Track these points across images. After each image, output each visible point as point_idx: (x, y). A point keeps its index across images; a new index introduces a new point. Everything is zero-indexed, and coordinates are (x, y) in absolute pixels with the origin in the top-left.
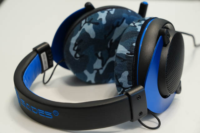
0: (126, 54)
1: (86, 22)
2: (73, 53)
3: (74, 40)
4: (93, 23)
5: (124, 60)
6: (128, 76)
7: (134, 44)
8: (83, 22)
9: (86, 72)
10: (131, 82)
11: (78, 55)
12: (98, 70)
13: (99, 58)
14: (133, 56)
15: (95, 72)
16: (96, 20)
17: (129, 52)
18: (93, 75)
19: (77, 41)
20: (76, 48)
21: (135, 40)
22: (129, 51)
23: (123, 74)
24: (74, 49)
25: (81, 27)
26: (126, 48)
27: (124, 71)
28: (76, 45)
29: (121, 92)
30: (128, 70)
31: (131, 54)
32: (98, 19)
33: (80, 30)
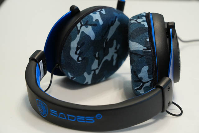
0: (142, 50)
1: (82, 26)
2: (75, 57)
3: (74, 44)
4: (90, 25)
5: (142, 56)
6: (149, 71)
7: (148, 40)
8: (79, 25)
9: (85, 74)
10: (151, 76)
11: (80, 59)
12: (95, 70)
13: (97, 59)
14: (150, 50)
15: (93, 72)
16: (93, 21)
17: (145, 48)
18: (91, 76)
19: (78, 44)
20: (78, 52)
21: (148, 35)
22: (144, 46)
23: (143, 69)
24: (76, 53)
25: (79, 31)
26: (141, 45)
27: (144, 66)
28: (78, 49)
29: (139, 87)
30: (148, 65)
31: (148, 49)
32: (94, 21)
33: (78, 34)
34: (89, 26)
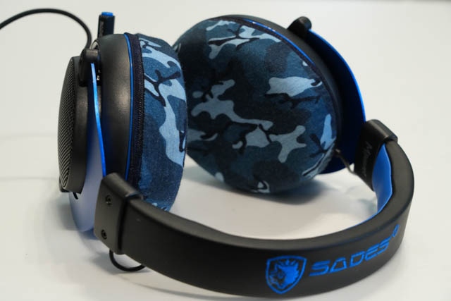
0: (311, 86)
5: (318, 98)
7: (305, 64)
8: (148, 86)
10: (335, 132)
16: (167, 69)
17: (313, 81)
21: (297, 56)
22: (310, 78)
25: (160, 99)
26: (304, 77)
31: (317, 82)
33: (165, 105)
34: (172, 81)
